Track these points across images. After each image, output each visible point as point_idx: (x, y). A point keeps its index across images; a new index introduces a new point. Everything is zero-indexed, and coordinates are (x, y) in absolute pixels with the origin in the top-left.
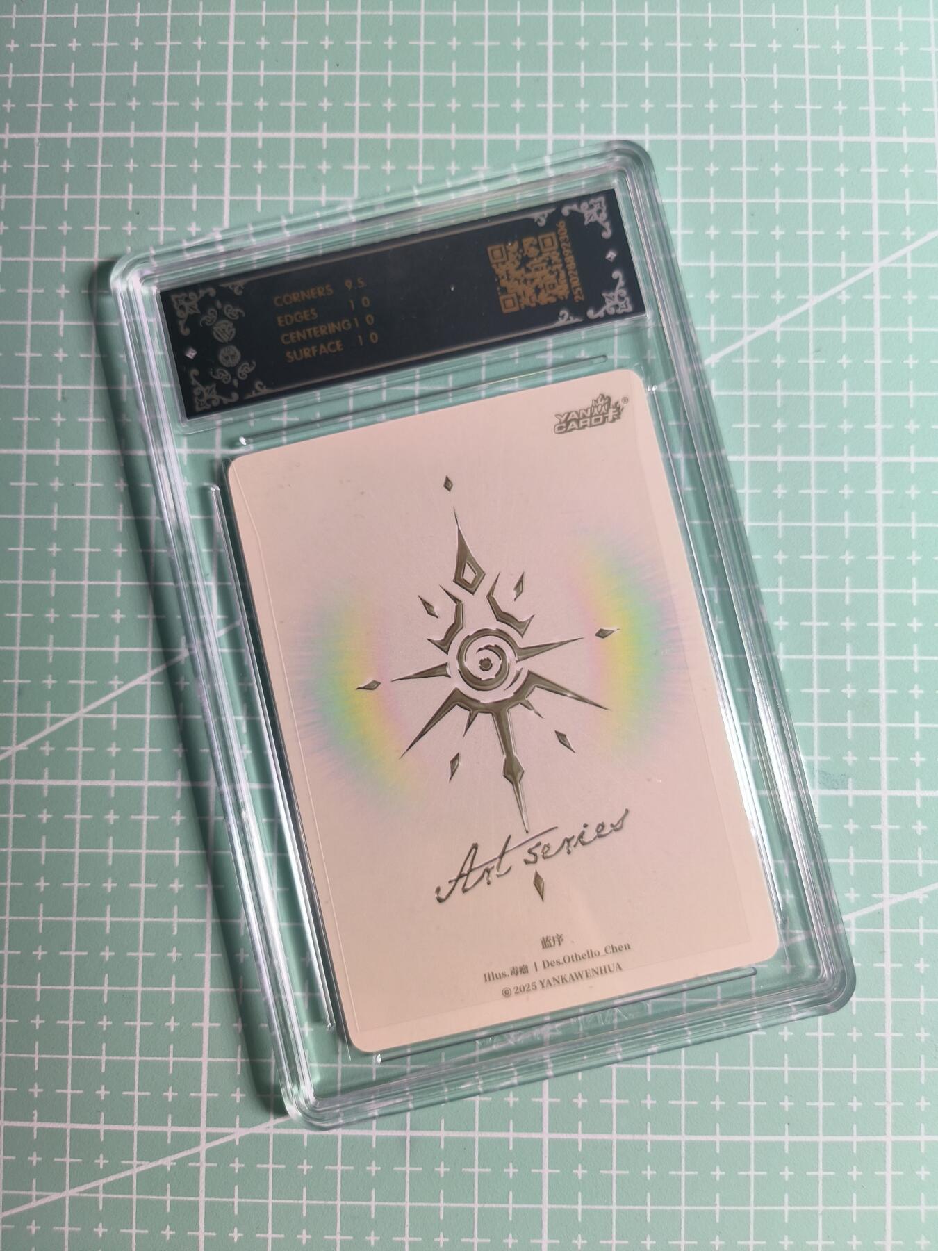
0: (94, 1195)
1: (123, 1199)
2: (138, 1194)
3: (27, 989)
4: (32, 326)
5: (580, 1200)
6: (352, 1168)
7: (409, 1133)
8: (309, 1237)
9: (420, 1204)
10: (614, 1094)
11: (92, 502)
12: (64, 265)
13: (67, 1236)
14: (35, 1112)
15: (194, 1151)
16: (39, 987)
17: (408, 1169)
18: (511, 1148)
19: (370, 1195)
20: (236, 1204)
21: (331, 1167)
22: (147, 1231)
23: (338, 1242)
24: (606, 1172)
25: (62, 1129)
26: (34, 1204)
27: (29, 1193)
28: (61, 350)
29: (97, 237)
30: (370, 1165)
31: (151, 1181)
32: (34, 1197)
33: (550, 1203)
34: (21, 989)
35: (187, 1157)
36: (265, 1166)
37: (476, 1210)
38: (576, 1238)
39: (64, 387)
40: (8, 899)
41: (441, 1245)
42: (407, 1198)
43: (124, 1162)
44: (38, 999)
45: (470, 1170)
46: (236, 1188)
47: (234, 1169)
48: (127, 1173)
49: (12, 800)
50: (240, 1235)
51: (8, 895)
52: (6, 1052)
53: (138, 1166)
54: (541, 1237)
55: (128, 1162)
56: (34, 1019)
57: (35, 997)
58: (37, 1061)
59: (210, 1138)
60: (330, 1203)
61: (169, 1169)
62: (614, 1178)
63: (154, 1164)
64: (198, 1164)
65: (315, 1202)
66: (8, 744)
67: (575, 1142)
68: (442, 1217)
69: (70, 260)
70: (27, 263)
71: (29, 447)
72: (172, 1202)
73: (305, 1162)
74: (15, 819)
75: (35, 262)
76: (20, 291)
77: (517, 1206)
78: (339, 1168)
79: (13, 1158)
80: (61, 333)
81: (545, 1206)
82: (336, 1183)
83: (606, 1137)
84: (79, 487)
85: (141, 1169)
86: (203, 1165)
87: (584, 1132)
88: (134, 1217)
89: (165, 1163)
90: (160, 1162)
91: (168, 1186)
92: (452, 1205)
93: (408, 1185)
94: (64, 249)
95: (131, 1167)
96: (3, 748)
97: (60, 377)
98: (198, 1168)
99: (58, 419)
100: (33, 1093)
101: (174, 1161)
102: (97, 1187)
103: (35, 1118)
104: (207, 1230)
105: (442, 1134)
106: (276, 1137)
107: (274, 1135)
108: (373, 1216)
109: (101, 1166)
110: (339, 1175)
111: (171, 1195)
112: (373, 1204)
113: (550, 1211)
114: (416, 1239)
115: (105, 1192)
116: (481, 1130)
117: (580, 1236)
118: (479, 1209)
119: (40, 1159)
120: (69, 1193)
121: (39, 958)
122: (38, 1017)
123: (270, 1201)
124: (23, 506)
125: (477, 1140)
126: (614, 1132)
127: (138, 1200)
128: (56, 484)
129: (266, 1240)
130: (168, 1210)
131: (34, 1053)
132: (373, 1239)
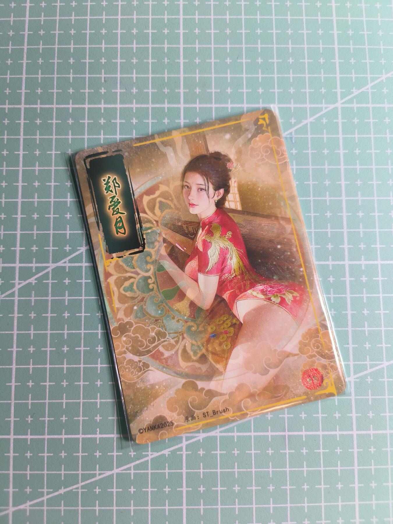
0: (128, 472)
1: (144, 473)
2: (152, 470)
3: (93, 367)
4: (89, 48)
5: (373, 464)
6: (259, 452)
7: (287, 433)
8: (239, 488)
9: (294, 469)
10: (387, 411)
11: (120, 129)
12: (104, 20)
13: (115, 494)
14: (98, 429)
15: (179, 446)
16: (99, 366)
17: (287, 451)
18: (338, 439)
19: (269, 466)
20: (202, 473)
21: (248, 452)
22: (156, 489)
23: (254, 491)
24: (385, 449)
25: (112, 437)
26: (98, 478)
27: (95, 472)
28: (103, 58)
29: (120, 7)
30: (268, 450)
31: (158, 463)
32: (97, 475)
33: (358, 466)
34: (90, 367)
35: (176, 449)
36: (216, 452)
37: (322, 471)
38: (372, 483)
39: (105, 76)
40: (83, 322)
41: (306, 490)
42: (288, 466)
43: (144, 453)
44: (99, 372)
45: (318, 451)
46: (201, 464)
47: (200, 454)
48: (146, 459)
49: (84, 273)
50: (204, 489)
51: (83, 320)
52: (83, 399)
53: (151, 455)
54: (354, 483)
55: (146, 453)
56: (97, 381)
57: (98, 371)
58: (99, 403)
59: (188, 439)
60: (249, 470)
61: (167, 456)
62: (389, 452)
63: (159, 454)
64: (181, 453)
65: (241, 470)
66: (81, 246)
67: (369, 435)
68: (305, 476)
69: (107, 17)
70: (87, 19)
71: (89, 104)
72: (169, 473)
73: (236, 449)
74: (85, 283)
75: (90, 19)
76: (83, 32)
77: (342, 468)
78: (253, 452)
79: (87, 454)
80: (103, 51)
81: (356, 468)
82: (252, 460)
83: (384, 432)
84: (113, 122)
85: (153, 456)
86: (184, 453)
87: (373, 430)
88: (150, 482)
89: (165, 453)
90: (163, 452)
91: (167, 465)
92: (310, 469)
93: (288, 460)
94: (104, 13)
95: (147, 455)
96: (78, 248)
97: (103, 71)
98: (182, 455)
99: (103, 91)
100: (96, 420)
101: (169, 452)
102: (131, 467)
103: (98, 433)
104: (187, 487)
105: (304, 433)
106: (221, 437)
107: (220, 436)
108: (271, 476)
109: (132, 456)
110: (253, 456)
111: (169, 469)
112: (271, 470)
113: (359, 470)
114: (293, 487)
115: (134, 470)
116: (323, 431)
117: (373, 482)
118: (324, 471)
119: (101, 454)
120: (116, 471)
121: (99, 351)
122: (99, 380)
123: (219, 470)
124: (86, 132)
125: (321, 435)
126: (388, 429)
127: (151, 473)
128: (102, 121)
129: (217, 491)
130: (167, 477)
131: (97, 399)
132: (271, 488)
